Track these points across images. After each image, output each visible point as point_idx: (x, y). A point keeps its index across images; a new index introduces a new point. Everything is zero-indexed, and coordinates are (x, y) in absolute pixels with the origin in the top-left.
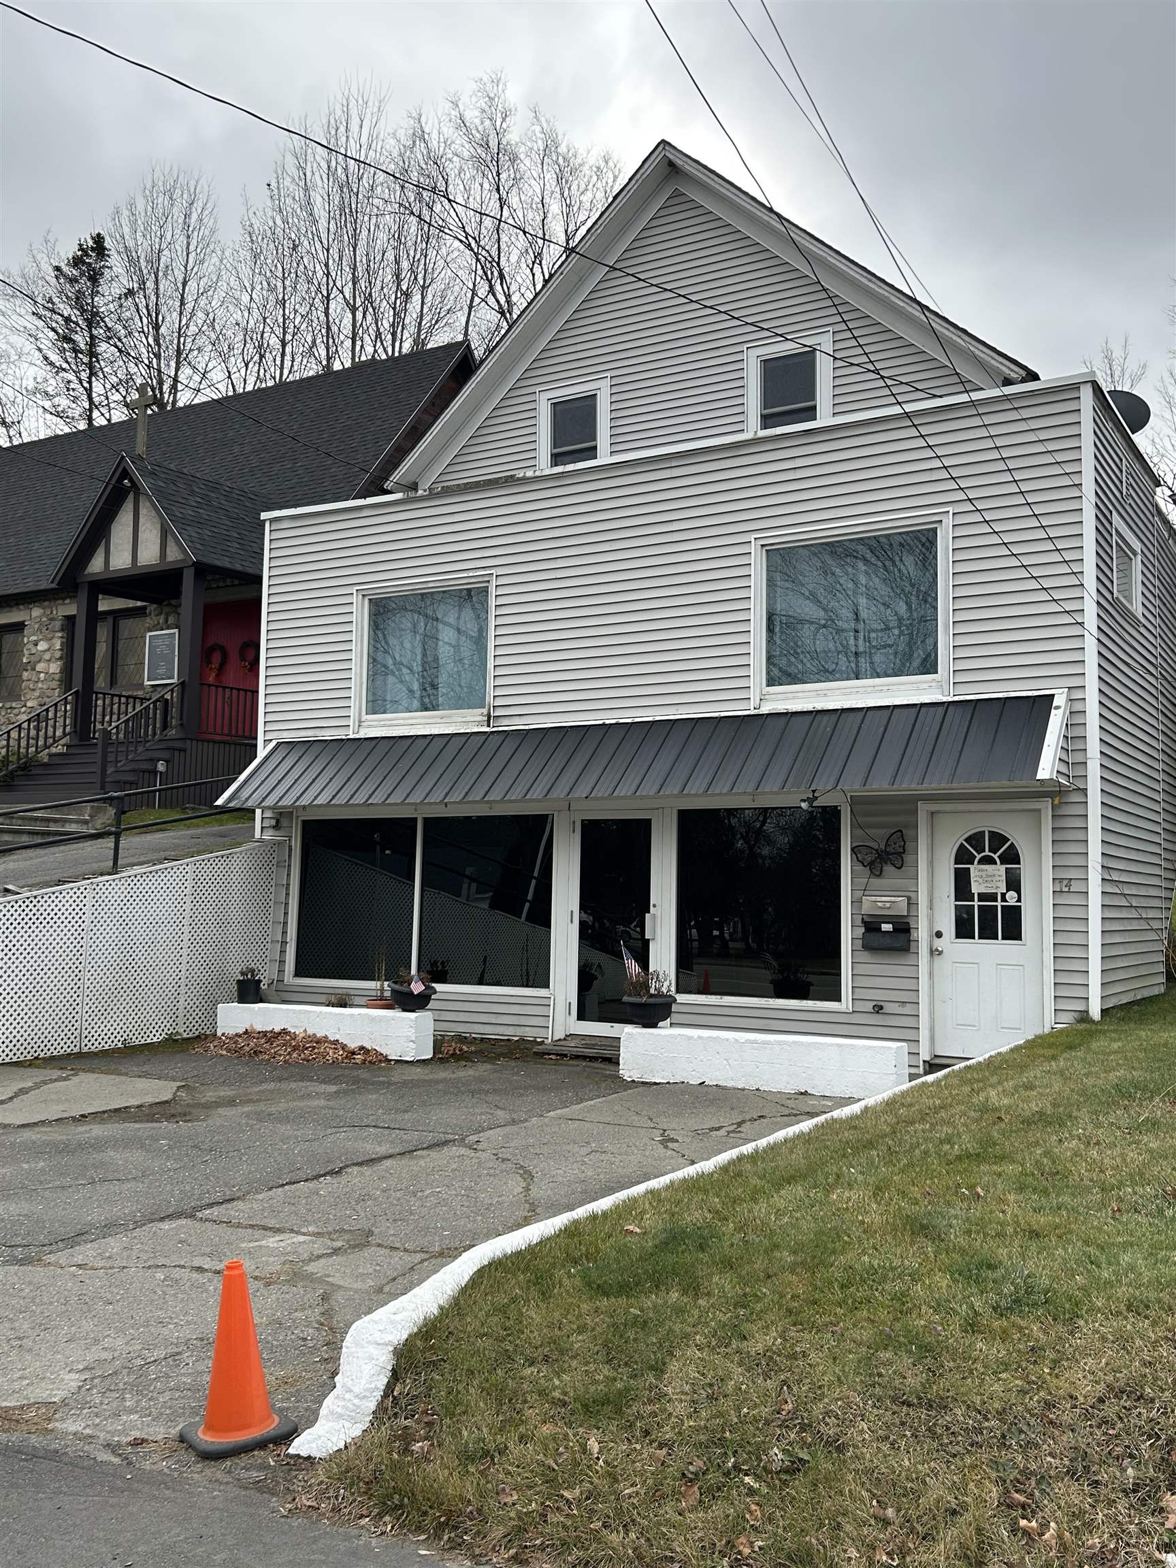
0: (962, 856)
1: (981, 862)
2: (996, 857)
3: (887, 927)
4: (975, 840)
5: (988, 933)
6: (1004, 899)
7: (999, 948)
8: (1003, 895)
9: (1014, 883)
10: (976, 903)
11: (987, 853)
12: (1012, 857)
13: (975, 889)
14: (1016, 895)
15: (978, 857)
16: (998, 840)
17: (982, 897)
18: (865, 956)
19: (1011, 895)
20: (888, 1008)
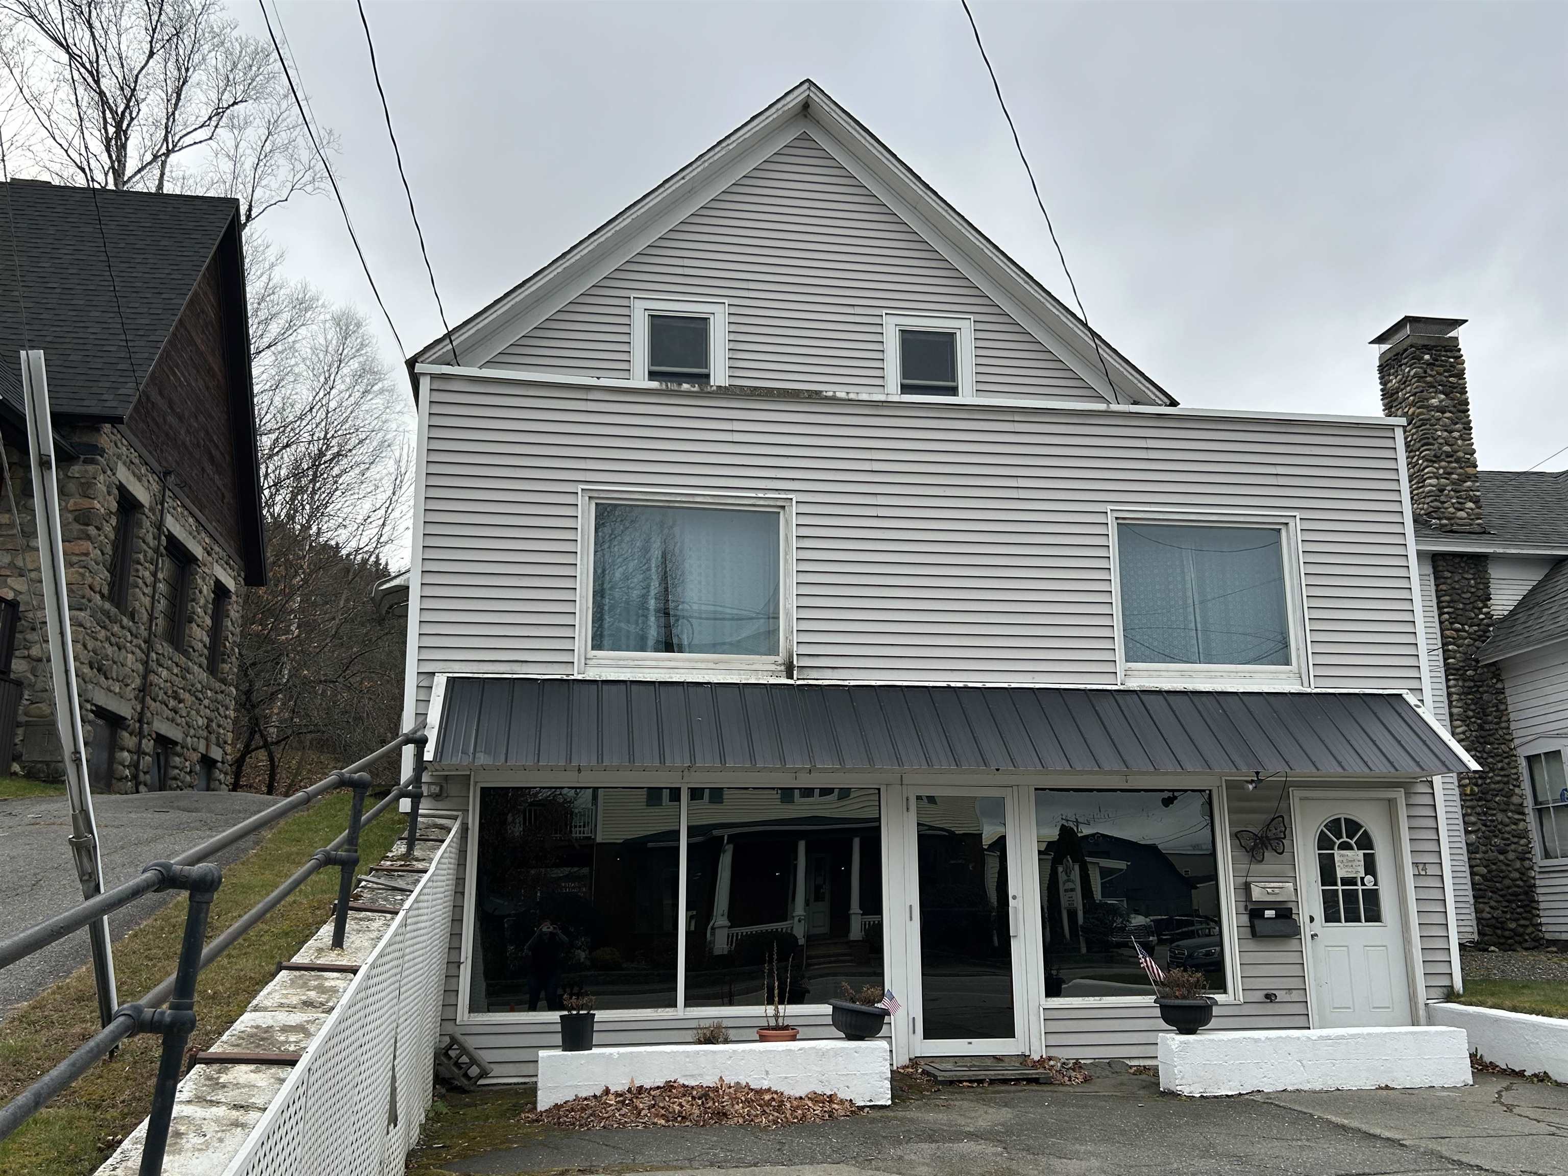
0: (1324, 842)
1: (1340, 848)
2: (1352, 842)
3: (1269, 913)
4: (1334, 825)
5: (1353, 917)
6: (1363, 884)
7: (1362, 930)
8: (1362, 879)
9: (1370, 867)
10: (1340, 888)
11: (1345, 839)
12: (1366, 843)
13: (1341, 873)
14: (1372, 879)
15: (1338, 842)
16: (1353, 826)
17: (1345, 882)
18: (1251, 945)
19: (1369, 879)
20: (1281, 996)
